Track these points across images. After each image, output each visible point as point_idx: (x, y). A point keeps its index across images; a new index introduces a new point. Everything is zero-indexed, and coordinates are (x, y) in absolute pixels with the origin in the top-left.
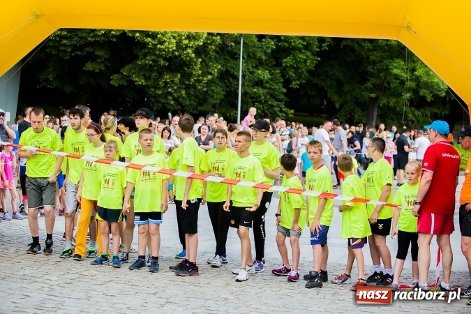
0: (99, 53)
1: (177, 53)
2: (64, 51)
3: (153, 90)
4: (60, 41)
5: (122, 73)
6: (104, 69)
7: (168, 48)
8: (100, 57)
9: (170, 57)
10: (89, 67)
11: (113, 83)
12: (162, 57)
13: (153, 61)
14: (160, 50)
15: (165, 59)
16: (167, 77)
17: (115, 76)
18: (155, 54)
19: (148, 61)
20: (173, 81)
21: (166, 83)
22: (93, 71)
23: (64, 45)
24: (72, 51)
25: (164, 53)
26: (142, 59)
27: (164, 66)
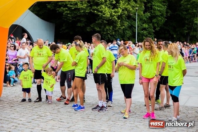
0: (82, 19)
1: (110, 18)
2: (69, 19)
3: (102, 32)
4: (67, 15)
5: (91, 26)
6: (84, 25)
7: (107, 16)
8: (82, 21)
9: (108, 20)
10: (79, 25)
11: (88, 30)
12: (105, 20)
13: (102, 21)
14: (104, 17)
15: (106, 20)
16: (107, 27)
17: (88, 28)
18: (102, 19)
19: (100, 21)
20: (109, 29)
21: (107, 29)
22: (80, 26)
23: (69, 17)
24: (72, 19)
25: (105, 18)
26: (98, 21)
27: (106, 23)
